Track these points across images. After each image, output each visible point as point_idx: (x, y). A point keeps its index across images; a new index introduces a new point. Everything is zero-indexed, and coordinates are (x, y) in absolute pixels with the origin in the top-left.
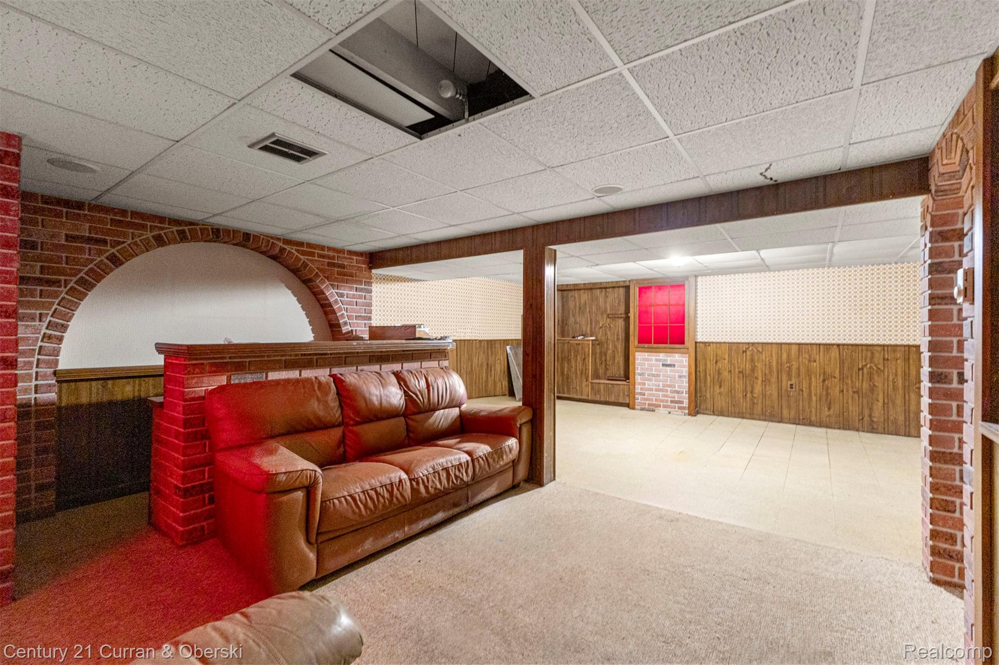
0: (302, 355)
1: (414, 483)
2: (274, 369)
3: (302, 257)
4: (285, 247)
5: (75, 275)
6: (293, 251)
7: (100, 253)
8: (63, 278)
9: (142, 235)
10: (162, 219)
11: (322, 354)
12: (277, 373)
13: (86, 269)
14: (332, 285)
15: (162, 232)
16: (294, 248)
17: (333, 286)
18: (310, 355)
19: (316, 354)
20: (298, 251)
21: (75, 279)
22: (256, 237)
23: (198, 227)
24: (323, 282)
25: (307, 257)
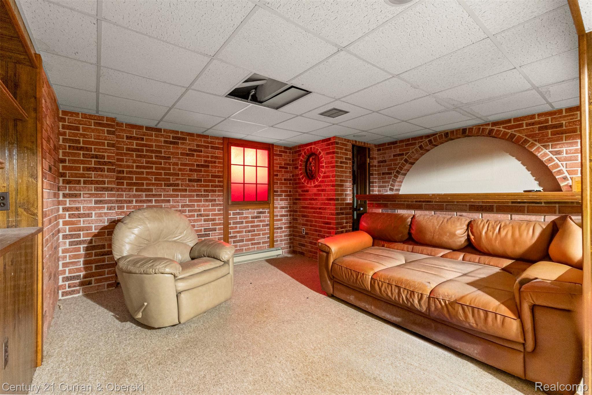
0: (416, 201)
1: (373, 282)
2: (400, 208)
3: (509, 131)
4: (494, 128)
5: (395, 170)
6: (501, 129)
7: (402, 159)
8: (392, 171)
9: (414, 147)
10: (421, 137)
11: (428, 202)
12: (402, 210)
13: (398, 167)
14: (544, 146)
15: (422, 144)
16: (501, 126)
17: (546, 147)
18: (420, 201)
19: (424, 202)
20: (504, 128)
21: (395, 171)
22: (471, 129)
23: (437, 135)
24: (533, 145)
25: (513, 130)
